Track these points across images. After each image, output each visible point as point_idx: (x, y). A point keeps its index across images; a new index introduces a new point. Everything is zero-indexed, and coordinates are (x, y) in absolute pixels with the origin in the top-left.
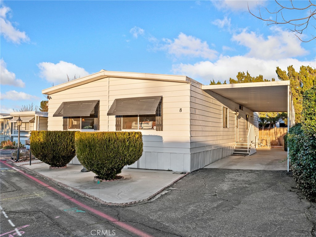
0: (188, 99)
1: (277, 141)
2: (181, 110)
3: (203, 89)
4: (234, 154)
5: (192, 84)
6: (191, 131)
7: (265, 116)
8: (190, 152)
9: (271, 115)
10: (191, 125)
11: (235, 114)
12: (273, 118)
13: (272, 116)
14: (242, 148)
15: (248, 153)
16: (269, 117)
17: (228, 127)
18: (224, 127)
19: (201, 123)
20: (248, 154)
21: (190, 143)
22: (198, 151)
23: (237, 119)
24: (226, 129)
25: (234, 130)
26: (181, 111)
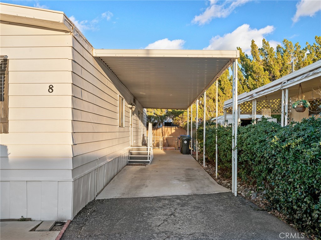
0: (69, 65)
1: (165, 141)
2: (51, 88)
3: (94, 55)
4: (129, 164)
5: (76, 37)
6: (73, 133)
7: (152, 114)
8: (73, 177)
9: (159, 112)
10: (73, 120)
11: (130, 108)
12: (161, 117)
13: (160, 115)
14: (139, 154)
15: (148, 160)
16: (156, 116)
17: (124, 126)
18: (120, 126)
19: (91, 118)
20: (148, 162)
21: (73, 158)
22: (86, 172)
23: (132, 116)
24: (122, 129)
25: (129, 130)
26: (50, 90)
